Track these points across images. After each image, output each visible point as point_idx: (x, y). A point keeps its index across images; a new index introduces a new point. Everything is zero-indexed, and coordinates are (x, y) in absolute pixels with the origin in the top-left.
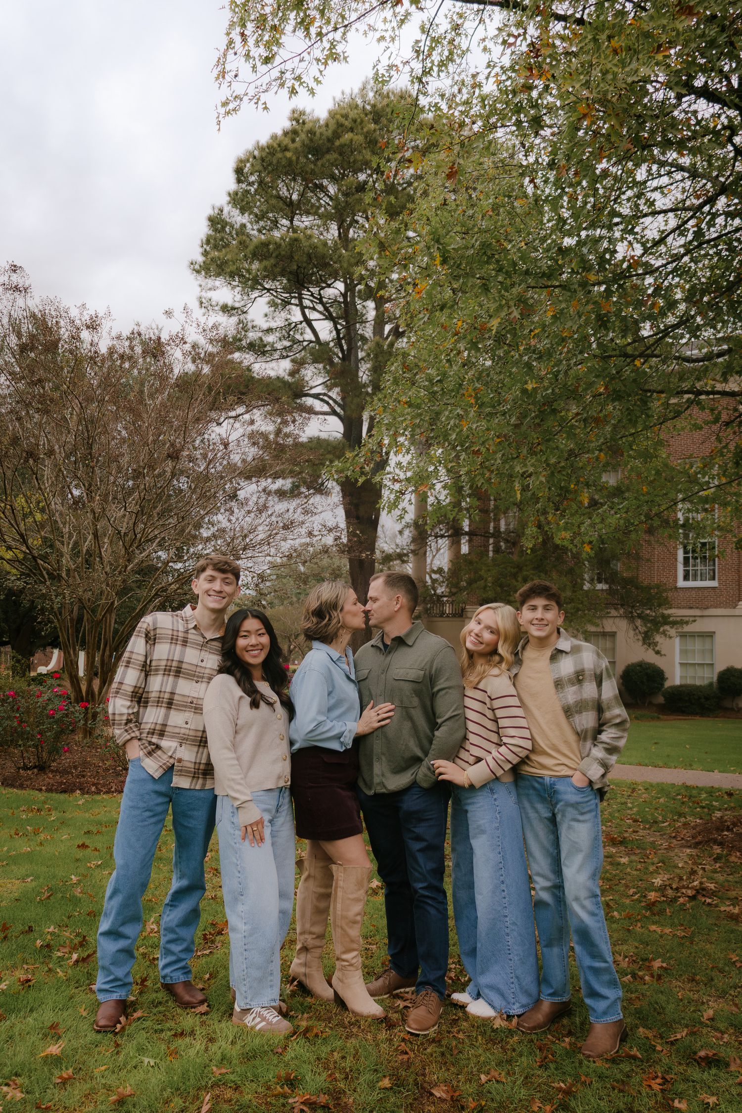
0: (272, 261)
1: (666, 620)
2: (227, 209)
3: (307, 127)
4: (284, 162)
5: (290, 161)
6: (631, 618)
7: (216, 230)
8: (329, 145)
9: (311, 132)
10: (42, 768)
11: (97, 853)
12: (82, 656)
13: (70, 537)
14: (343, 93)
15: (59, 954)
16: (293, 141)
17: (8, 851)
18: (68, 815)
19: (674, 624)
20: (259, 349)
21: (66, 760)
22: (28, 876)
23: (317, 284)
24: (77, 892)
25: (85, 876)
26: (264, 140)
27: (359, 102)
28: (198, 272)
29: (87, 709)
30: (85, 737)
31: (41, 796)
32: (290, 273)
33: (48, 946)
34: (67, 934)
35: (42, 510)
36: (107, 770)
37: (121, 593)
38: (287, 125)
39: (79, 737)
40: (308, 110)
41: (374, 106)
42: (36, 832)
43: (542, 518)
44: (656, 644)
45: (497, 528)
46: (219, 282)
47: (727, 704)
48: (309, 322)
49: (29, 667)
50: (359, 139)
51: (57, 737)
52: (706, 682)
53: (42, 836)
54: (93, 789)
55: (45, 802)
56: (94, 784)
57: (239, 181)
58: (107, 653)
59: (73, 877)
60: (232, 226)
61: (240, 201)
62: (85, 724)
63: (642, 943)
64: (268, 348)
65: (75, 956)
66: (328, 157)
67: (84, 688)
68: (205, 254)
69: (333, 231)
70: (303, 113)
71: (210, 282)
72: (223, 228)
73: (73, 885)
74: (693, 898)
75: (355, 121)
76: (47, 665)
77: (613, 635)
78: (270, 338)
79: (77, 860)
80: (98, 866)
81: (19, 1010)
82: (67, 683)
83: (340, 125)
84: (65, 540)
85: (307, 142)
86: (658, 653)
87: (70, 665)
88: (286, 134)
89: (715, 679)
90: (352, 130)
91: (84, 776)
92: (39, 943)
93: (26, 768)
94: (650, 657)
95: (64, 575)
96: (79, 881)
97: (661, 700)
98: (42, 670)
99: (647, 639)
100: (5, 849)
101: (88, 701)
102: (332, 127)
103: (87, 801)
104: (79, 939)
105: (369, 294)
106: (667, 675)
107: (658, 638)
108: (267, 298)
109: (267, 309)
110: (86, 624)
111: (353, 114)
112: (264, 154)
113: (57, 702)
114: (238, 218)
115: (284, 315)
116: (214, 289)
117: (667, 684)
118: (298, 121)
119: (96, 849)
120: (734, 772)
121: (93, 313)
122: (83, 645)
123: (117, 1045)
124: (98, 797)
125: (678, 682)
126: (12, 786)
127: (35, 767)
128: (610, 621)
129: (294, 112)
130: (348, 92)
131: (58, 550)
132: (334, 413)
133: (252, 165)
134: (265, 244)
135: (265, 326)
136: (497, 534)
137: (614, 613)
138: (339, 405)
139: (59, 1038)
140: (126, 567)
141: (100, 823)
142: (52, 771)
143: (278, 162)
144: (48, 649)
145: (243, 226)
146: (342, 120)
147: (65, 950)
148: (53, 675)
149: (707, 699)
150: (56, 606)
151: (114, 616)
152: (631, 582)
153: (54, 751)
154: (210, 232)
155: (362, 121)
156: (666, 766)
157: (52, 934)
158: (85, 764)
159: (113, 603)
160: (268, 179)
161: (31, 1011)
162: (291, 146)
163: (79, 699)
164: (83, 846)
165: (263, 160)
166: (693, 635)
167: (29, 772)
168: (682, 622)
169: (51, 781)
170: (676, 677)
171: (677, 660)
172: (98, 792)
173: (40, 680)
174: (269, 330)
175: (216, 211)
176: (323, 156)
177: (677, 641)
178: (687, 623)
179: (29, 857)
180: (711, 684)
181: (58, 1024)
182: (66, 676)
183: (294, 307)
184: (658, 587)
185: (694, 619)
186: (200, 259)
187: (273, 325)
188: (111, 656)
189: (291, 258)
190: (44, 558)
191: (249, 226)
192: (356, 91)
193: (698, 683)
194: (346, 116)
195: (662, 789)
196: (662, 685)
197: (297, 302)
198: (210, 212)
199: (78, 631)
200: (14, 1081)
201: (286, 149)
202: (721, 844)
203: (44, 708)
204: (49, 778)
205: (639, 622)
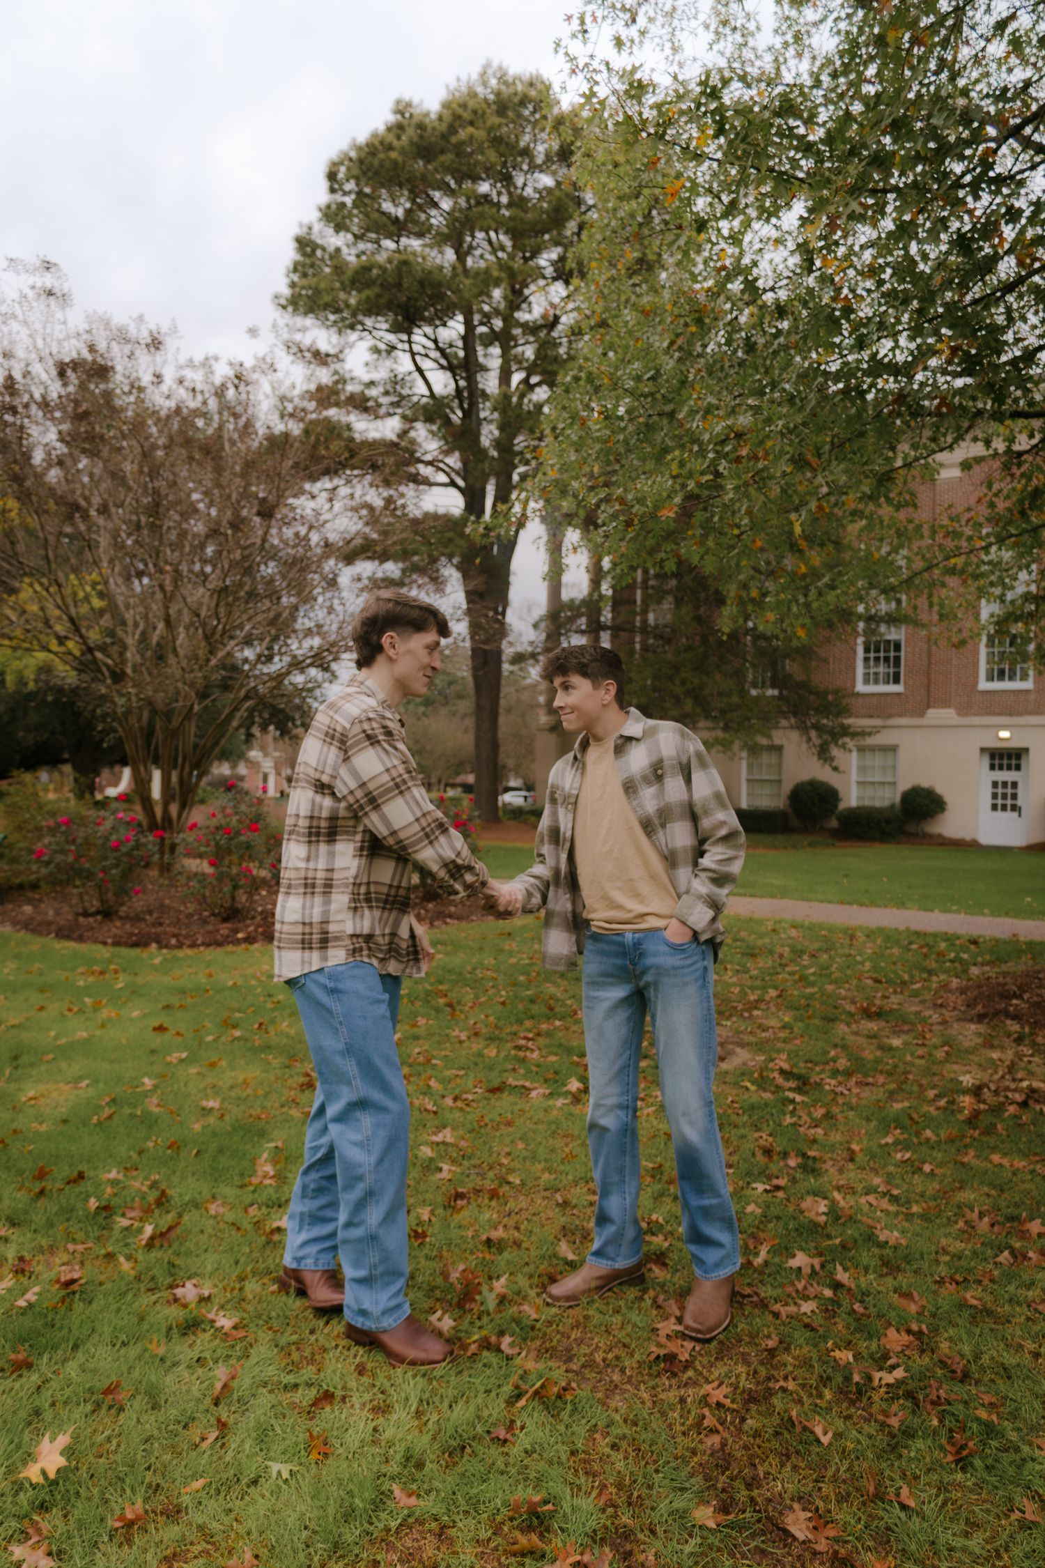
0: (377, 290)
1: (845, 731)
2: (317, 227)
3: (414, 121)
4: (387, 164)
5: (395, 162)
6: (803, 728)
7: (304, 254)
8: (443, 143)
9: (421, 126)
10: (107, 914)
11: (180, 1039)
12: (157, 776)
13: (136, 625)
14: (458, 79)
15: (125, 1222)
16: (399, 138)
17: (56, 1038)
18: (140, 980)
19: (854, 735)
20: (361, 404)
21: (138, 903)
22: (81, 1078)
23: (430, 322)
24: (152, 1105)
25: (163, 1076)
26: (362, 137)
27: (480, 90)
28: (284, 307)
29: (163, 839)
30: (161, 875)
31: (103, 952)
32: (399, 306)
33: (106, 1208)
34: (137, 1184)
35: (101, 595)
36: (190, 915)
37: (203, 695)
38: (391, 118)
39: (154, 873)
40: (415, 101)
41: (498, 94)
42: (97, 1007)
43: (744, 594)
44: (832, 759)
45: (645, 621)
46: (309, 321)
47: (911, 828)
48: (420, 371)
49: (92, 788)
50: (481, 134)
51: (125, 876)
52: (886, 803)
53: (104, 1013)
54: (173, 941)
55: (110, 961)
56: (174, 935)
57: (332, 190)
58: (187, 769)
59: (146, 1080)
60: (324, 249)
61: (334, 217)
62: (161, 859)
63: (995, 1187)
64: (371, 404)
65: (149, 1230)
66: (443, 158)
67: (158, 811)
68: (293, 285)
69: (450, 255)
70: (409, 105)
71: (300, 321)
72: (313, 251)
73: (146, 1094)
74: (1024, 1104)
75: (475, 112)
76: (116, 785)
77: (779, 749)
78: (373, 392)
79: (153, 1052)
80: (182, 1061)
81: (55, 1348)
82: (138, 808)
83: (457, 117)
84: (130, 629)
85: (416, 139)
86: (835, 769)
87: (141, 785)
88: (389, 129)
89: (898, 799)
90: (472, 123)
91: (161, 924)
92: (93, 1203)
93: (86, 914)
94: (824, 774)
95: (129, 671)
96: (156, 1087)
97: (834, 823)
98: (112, 792)
99: (823, 753)
100: (53, 1033)
101: (164, 830)
102: (448, 118)
103: (165, 960)
104: (156, 1194)
105: (492, 338)
106: (841, 795)
107: (835, 751)
108: (368, 342)
109: (368, 356)
110: (159, 735)
111: (472, 104)
112: (363, 155)
113: (123, 832)
114: (334, 240)
115: (388, 363)
116: (303, 330)
117: (842, 806)
118: (402, 114)
119: (178, 1034)
120: (958, 912)
121: (154, 328)
122: (156, 761)
123: (222, 1425)
124: (180, 953)
125: (853, 803)
126: (68, 937)
127: (98, 913)
128: (780, 732)
129: (398, 102)
130: (464, 78)
131: (121, 641)
132: (453, 484)
133: (348, 169)
134: (367, 268)
135: (366, 378)
136: (644, 629)
137: (784, 723)
138: (458, 473)
139: (121, 1409)
140: (208, 660)
141: (183, 992)
142: (121, 918)
143: (381, 165)
144: (117, 768)
145: (338, 250)
146: (460, 111)
147: (132, 1214)
148: (123, 798)
149: (888, 822)
150: (120, 711)
151: (193, 724)
152: (805, 686)
153: (122, 892)
154: (298, 257)
155: (484, 113)
156: (873, 904)
157: (114, 1183)
158: (163, 908)
159: (192, 707)
160: (367, 190)
161: (76, 1347)
162: (395, 143)
163: (153, 826)
164: (161, 1029)
165: (361, 161)
166: (873, 749)
167: (91, 920)
168: (863, 734)
169: (118, 932)
170: (851, 798)
171: (854, 776)
172: (180, 946)
173: (104, 804)
174: (372, 383)
175: (305, 230)
176: (435, 158)
177: (855, 754)
178: (870, 734)
179: (86, 1046)
180: (893, 806)
181: (118, 1385)
182: (137, 799)
183: (400, 354)
184: (836, 692)
185: (875, 731)
186: (286, 291)
187: (375, 376)
188: (191, 774)
189: (399, 285)
190: (103, 649)
191: (345, 250)
192: (475, 76)
193: (878, 804)
194: (464, 106)
195: (890, 937)
196: (836, 806)
197: (406, 346)
198: (296, 231)
199: (149, 745)
200: (34, 1524)
201: (390, 148)
202: (1016, 1017)
203: (107, 839)
204: (116, 928)
205: (813, 734)
